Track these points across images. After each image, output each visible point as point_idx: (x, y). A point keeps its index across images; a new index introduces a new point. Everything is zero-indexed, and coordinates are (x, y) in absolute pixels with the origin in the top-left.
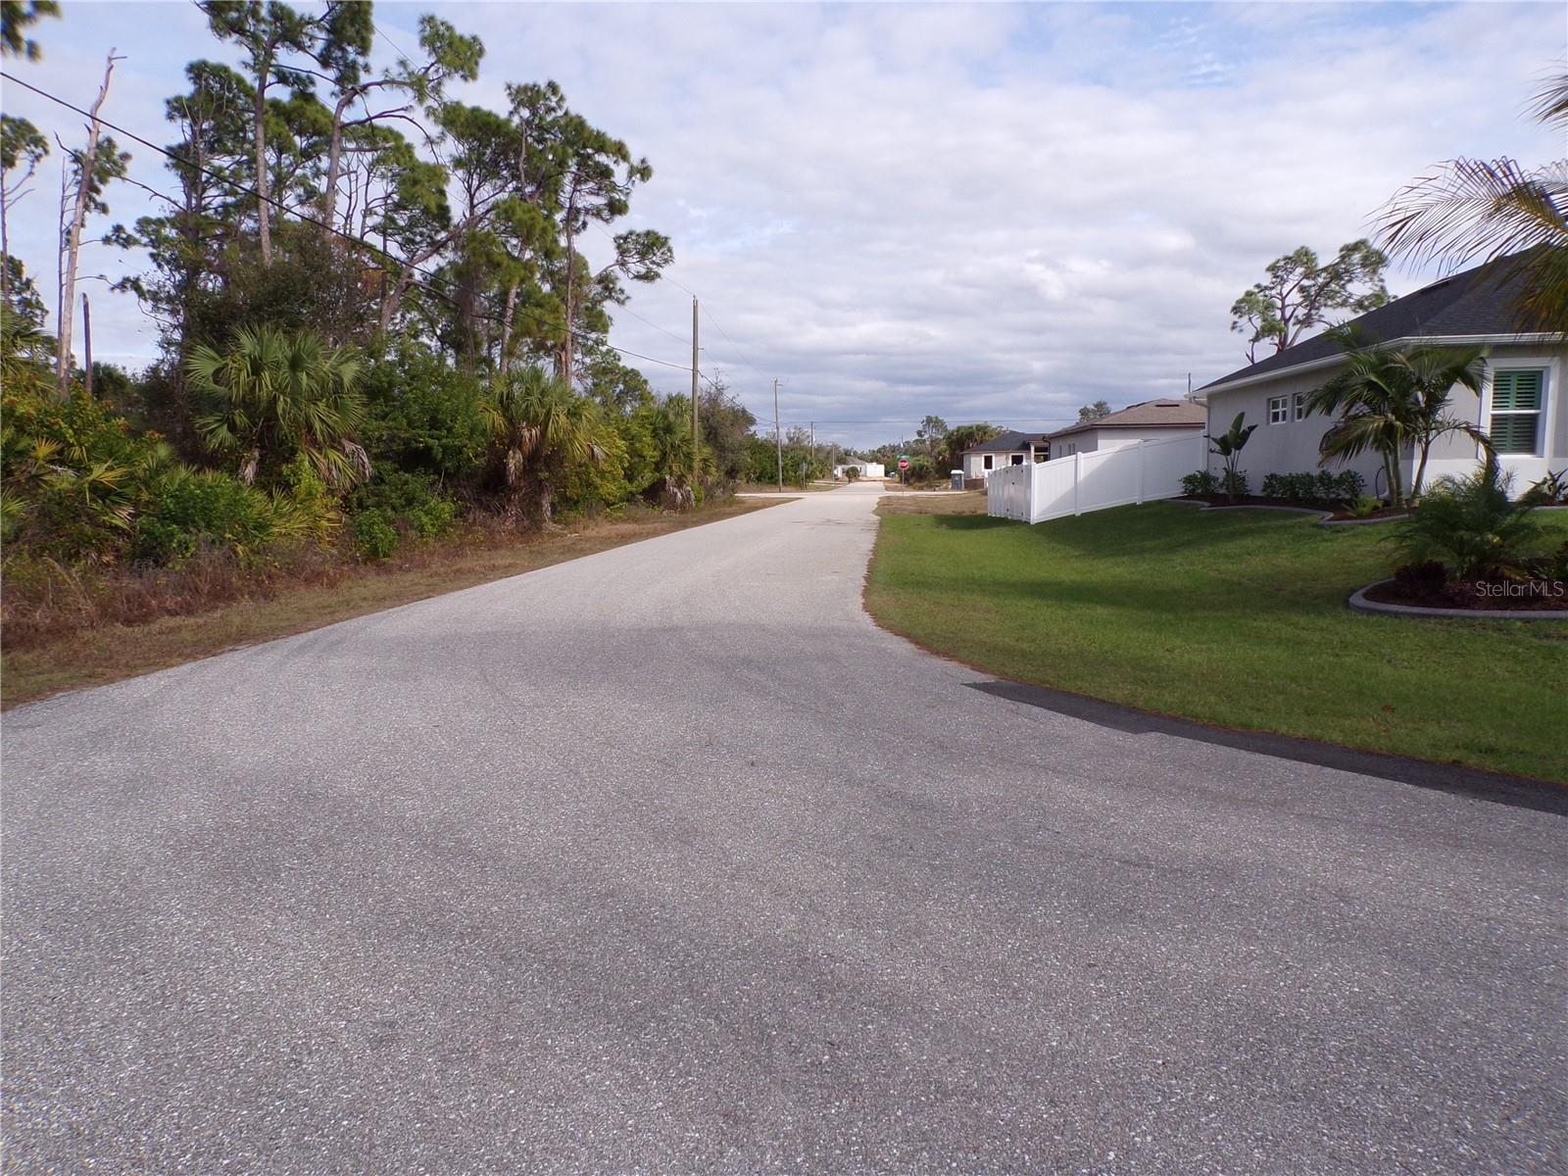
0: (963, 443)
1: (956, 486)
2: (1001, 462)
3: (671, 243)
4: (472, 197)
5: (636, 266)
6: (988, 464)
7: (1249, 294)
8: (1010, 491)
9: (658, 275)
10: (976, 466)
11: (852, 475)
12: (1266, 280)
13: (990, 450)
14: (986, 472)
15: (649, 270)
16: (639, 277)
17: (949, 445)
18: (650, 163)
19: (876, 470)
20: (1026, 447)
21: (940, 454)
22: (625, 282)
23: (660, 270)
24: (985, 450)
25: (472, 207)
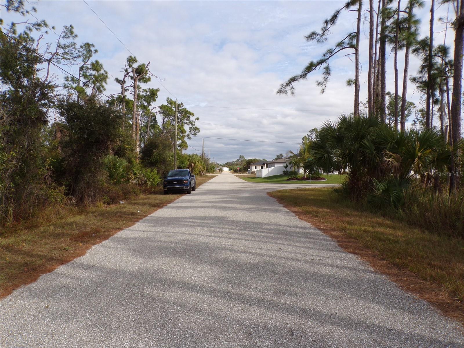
0: (250, 163)
1: (249, 173)
2: (259, 168)
3: (200, 129)
4: (164, 120)
5: (193, 132)
6: (256, 168)
7: (305, 136)
8: (260, 174)
9: (196, 134)
10: (253, 168)
11: (221, 170)
12: (309, 133)
13: (256, 165)
14: (255, 170)
15: (195, 133)
16: (193, 134)
17: (247, 163)
18: (199, 118)
19: (226, 169)
20: (264, 164)
21: (244, 165)
22: (191, 135)
23: (197, 134)
24: (255, 165)
25: (164, 122)
